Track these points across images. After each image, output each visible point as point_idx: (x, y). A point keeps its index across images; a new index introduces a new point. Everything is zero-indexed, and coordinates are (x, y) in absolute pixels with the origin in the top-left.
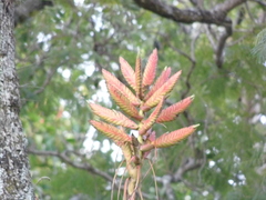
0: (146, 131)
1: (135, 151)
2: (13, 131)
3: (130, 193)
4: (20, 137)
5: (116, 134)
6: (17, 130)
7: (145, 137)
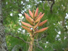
0: (35, 28)
1: (33, 33)
2: (1, 28)
3: (31, 44)
4: (3, 30)
5: (28, 29)
6: (2, 28)
7: (35, 30)
